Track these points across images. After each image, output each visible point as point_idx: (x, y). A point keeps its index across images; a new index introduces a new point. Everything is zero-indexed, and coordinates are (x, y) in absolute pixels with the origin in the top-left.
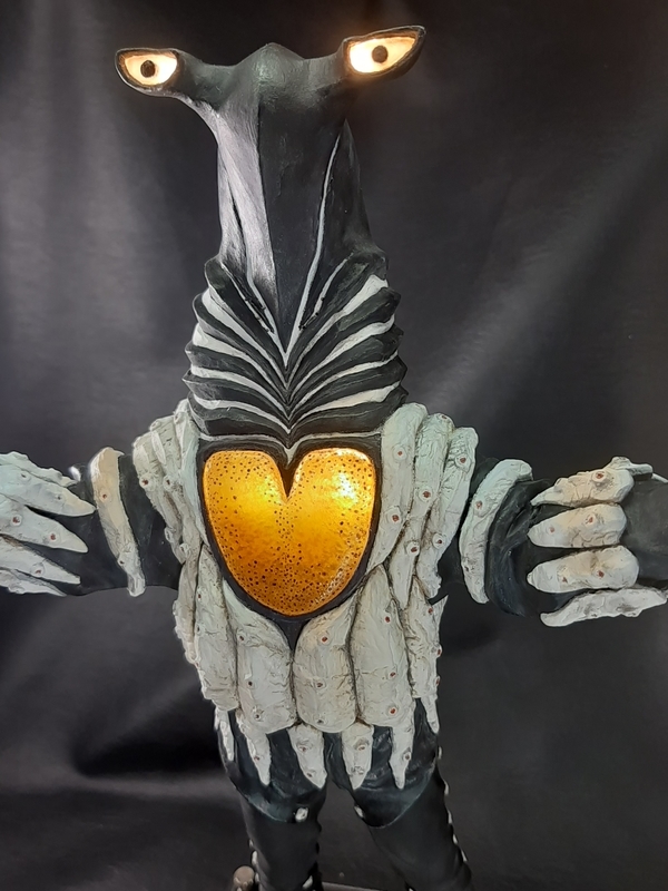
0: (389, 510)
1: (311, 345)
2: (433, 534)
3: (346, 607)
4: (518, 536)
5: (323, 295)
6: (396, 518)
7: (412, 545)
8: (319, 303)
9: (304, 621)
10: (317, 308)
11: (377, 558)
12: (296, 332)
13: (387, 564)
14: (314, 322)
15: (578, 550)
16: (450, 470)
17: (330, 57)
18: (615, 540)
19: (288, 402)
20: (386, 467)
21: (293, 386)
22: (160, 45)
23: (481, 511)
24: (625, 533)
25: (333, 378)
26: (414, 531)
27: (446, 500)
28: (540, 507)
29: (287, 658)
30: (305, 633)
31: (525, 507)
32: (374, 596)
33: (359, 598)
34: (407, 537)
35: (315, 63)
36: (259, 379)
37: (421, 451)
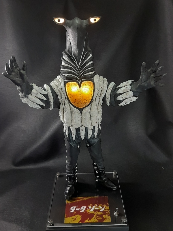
0: (96, 90)
1: (82, 65)
2: (102, 94)
3: (90, 106)
4: (115, 93)
5: (84, 57)
6: (97, 91)
7: (99, 96)
8: (84, 58)
9: (83, 109)
10: (83, 59)
11: (94, 98)
12: (80, 63)
13: (95, 99)
14: (83, 61)
15: (124, 93)
16: (104, 84)
17: (87, 20)
18: (130, 90)
19: (79, 74)
20: (95, 83)
21: (80, 71)
22: (61, 17)
23: (110, 89)
24: (131, 89)
25: (86, 70)
26: (100, 93)
27: (104, 88)
28: (118, 88)
29: (80, 115)
30: (83, 110)
31: (116, 88)
32: (94, 104)
33: (91, 104)
34: (98, 95)
35: (84, 21)
36: (74, 70)
37: (100, 81)
